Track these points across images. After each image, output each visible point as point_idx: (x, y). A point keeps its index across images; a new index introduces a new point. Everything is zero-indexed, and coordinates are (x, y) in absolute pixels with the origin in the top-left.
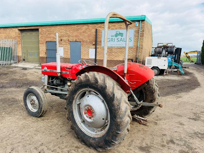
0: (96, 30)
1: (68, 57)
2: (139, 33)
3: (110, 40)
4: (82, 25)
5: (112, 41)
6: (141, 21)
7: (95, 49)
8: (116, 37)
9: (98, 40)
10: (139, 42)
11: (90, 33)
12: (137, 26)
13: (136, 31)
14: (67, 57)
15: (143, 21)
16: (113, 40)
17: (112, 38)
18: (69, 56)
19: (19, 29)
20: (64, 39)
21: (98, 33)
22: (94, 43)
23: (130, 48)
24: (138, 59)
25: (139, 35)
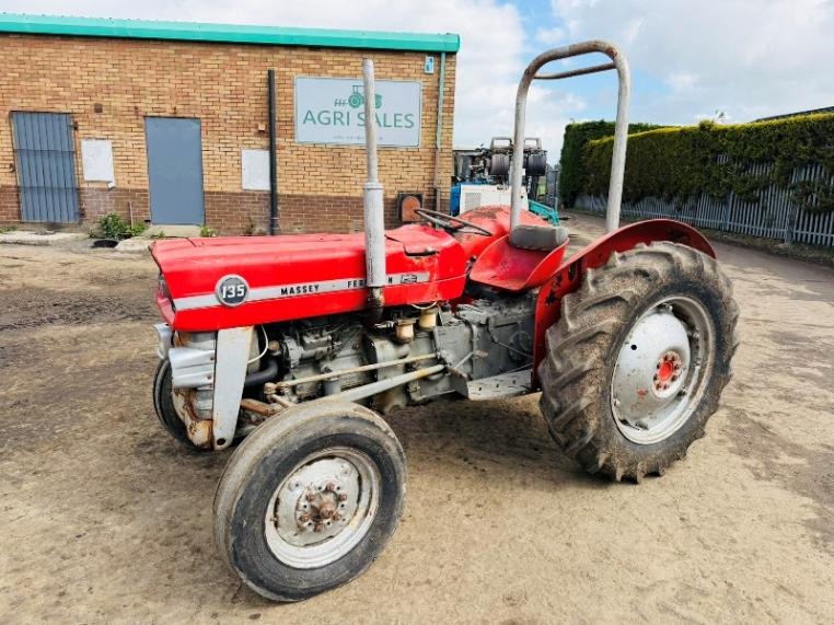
0: (271, 73)
1: (139, 187)
2: (437, 97)
3: (329, 119)
4: (202, 48)
5: (338, 121)
6: (443, 56)
8: (354, 107)
9: (280, 114)
10: (440, 130)
11: (240, 84)
12: (432, 71)
13: (425, 92)
14: (133, 187)
15: (451, 54)
16: (344, 120)
17: (338, 108)
18: (141, 182)
21: (276, 86)
22: (262, 127)
23: (411, 152)
24: (438, 194)
25: (439, 104)
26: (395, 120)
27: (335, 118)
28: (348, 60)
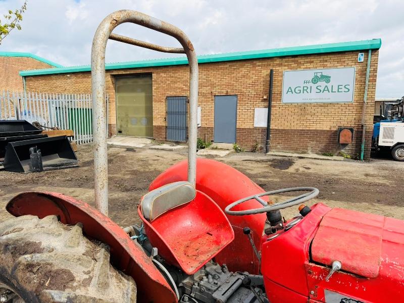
0: (272, 71)
1: (210, 126)
2: (365, 74)
3: (300, 91)
4: (241, 63)
6: (370, 52)
7: (267, 109)
8: (314, 83)
9: (275, 90)
10: (366, 92)
11: (257, 78)
12: (362, 61)
13: (358, 72)
14: (208, 126)
15: (375, 50)
17: (305, 85)
18: (211, 124)
19: (113, 74)
20: (203, 91)
21: (274, 77)
22: (265, 97)
23: (347, 105)
24: (364, 128)
25: (366, 78)
26: (338, 89)
27: (304, 90)
28: (312, 60)
